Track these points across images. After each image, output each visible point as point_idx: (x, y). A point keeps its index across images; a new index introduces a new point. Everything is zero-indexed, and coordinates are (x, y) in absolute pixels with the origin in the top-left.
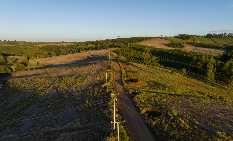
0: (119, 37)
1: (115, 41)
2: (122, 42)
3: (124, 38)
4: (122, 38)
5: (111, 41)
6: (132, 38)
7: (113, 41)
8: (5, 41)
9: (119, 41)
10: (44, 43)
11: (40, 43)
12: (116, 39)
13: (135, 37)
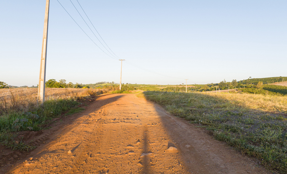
0: (250, 77)
1: (245, 82)
2: (253, 83)
3: (257, 79)
4: (254, 79)
5: (240, 82)
6: (267, 78)
7: (243, 82)
8: (127, 84)
9: (250, 82)
10: (162, 86)
11: (159, 86)
12: (246, 80)
13: (272, 78)
